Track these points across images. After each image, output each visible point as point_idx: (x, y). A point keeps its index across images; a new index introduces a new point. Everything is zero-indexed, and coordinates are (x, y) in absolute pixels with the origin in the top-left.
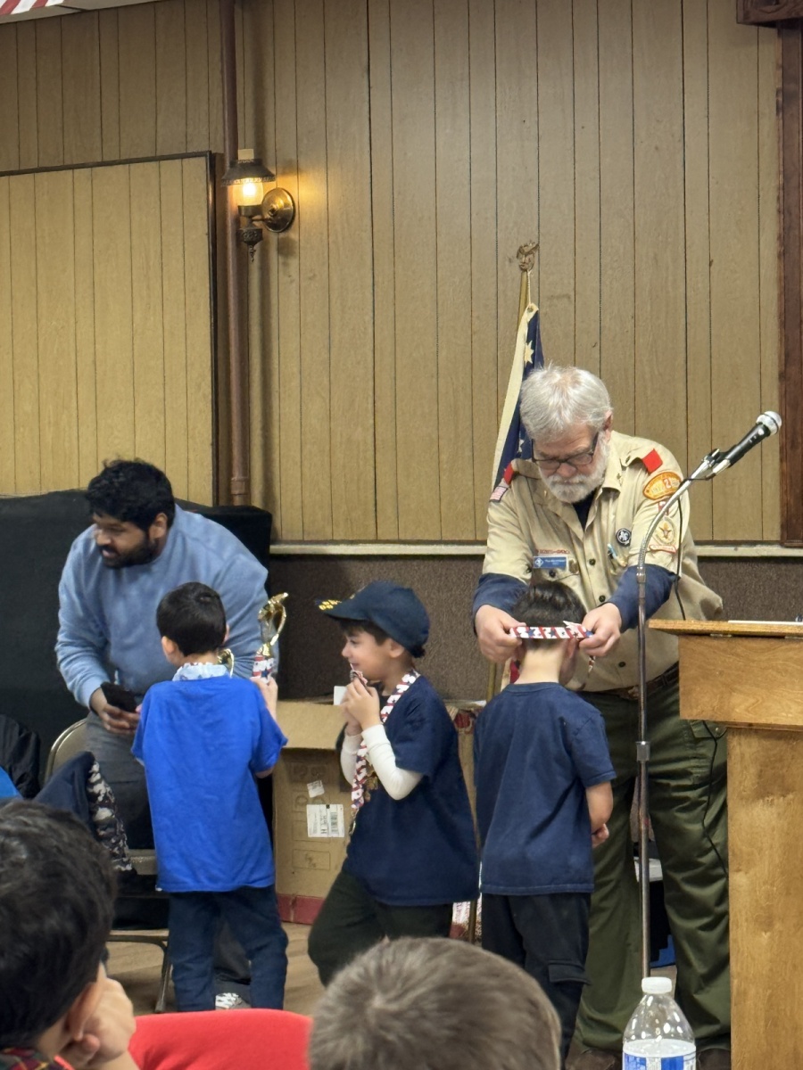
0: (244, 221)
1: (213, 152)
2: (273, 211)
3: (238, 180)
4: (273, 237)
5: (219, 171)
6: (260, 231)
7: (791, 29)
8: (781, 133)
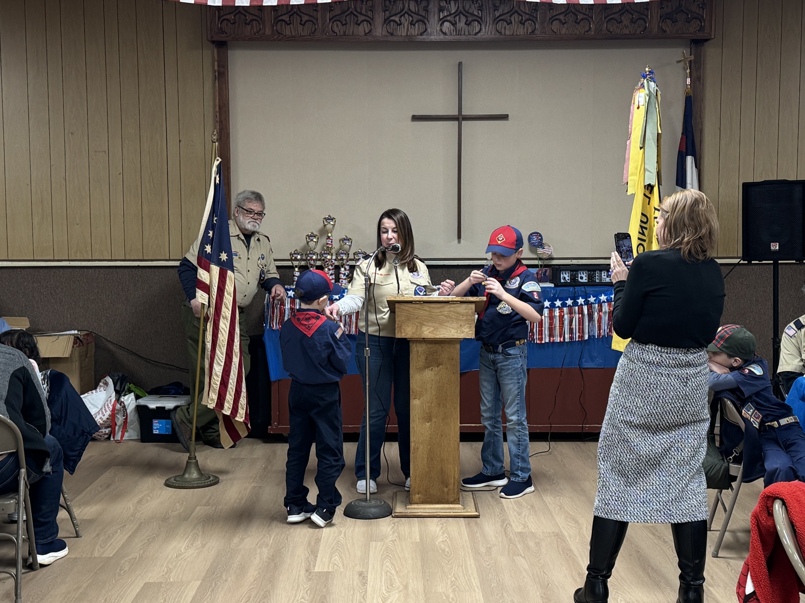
7: (221, 45)
8: (217, 88)
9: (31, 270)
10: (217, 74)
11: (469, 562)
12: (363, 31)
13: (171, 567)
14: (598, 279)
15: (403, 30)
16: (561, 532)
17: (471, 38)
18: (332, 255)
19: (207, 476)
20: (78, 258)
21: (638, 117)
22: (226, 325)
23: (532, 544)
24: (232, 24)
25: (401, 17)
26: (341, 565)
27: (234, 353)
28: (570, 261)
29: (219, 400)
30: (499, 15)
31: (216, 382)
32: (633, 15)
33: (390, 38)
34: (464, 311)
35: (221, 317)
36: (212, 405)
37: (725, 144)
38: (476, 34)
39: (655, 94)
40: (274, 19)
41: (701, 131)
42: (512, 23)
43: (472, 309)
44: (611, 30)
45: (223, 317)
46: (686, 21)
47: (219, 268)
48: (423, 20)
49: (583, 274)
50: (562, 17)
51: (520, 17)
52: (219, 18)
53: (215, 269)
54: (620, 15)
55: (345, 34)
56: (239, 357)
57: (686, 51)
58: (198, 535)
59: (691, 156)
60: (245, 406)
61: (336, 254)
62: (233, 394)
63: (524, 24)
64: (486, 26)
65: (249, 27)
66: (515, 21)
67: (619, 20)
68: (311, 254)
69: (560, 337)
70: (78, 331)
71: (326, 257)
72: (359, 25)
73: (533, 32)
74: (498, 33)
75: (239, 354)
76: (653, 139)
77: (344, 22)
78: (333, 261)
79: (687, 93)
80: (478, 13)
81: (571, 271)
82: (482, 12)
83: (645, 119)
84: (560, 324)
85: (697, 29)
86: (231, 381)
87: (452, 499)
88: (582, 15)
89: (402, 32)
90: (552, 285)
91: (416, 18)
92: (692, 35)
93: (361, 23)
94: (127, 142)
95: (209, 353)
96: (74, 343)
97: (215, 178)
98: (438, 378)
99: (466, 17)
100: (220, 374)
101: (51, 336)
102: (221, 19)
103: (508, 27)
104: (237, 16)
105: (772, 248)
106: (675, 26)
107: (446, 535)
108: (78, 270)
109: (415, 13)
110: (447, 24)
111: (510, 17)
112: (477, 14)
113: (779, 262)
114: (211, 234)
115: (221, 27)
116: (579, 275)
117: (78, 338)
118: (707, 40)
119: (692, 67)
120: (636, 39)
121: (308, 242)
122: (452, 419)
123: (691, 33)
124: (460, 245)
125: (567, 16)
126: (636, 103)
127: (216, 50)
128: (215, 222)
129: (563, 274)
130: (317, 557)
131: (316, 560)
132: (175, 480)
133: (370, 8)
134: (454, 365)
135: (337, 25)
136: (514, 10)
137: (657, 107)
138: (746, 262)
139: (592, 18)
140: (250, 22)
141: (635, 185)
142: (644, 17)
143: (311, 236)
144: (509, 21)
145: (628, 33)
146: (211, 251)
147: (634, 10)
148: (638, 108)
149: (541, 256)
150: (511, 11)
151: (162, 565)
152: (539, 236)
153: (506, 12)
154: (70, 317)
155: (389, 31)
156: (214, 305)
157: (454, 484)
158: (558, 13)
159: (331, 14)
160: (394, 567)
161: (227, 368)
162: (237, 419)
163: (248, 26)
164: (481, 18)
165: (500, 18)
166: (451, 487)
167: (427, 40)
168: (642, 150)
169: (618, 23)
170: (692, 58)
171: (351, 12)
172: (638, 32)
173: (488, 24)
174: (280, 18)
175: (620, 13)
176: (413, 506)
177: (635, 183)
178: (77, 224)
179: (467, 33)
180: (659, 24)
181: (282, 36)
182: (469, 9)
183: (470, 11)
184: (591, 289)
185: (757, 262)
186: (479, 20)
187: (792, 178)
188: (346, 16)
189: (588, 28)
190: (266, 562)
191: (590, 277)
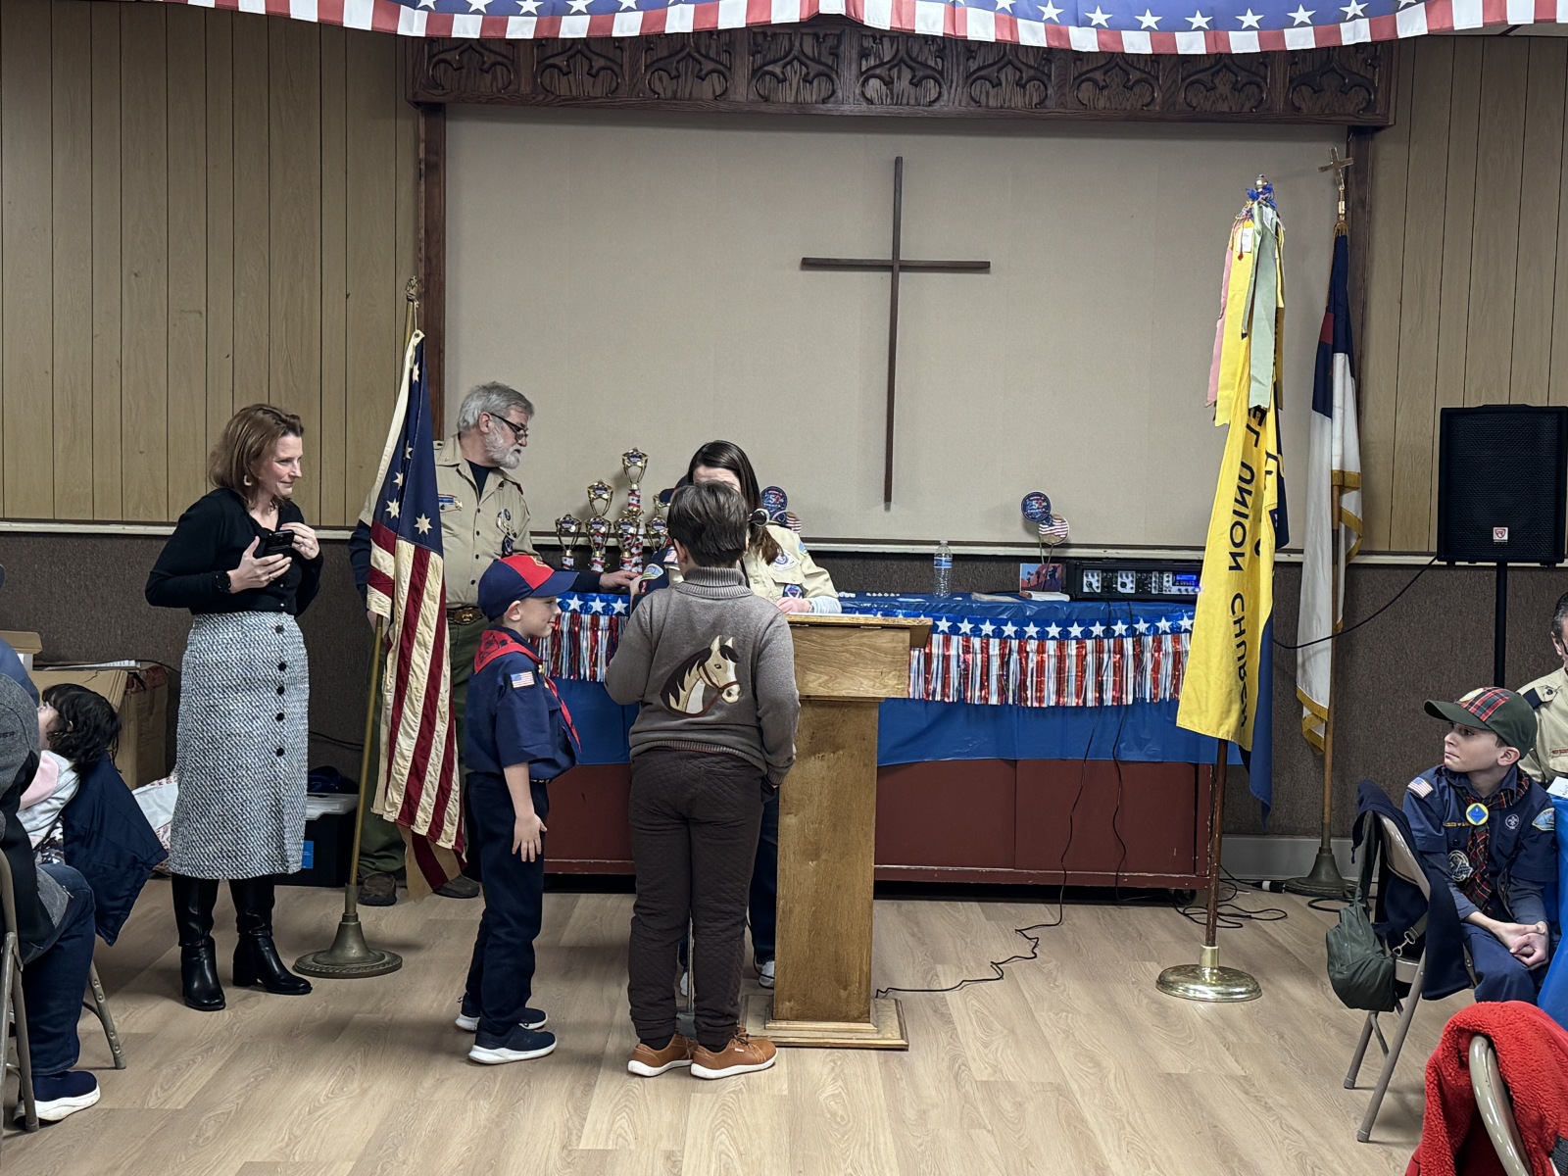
7: (434, 111)
8: (423, 195)
9: (48, 540)
10: (423, 167)
11: (882, 1139)
12: (712, 90)
13: (298, 1133)
14: (1155, 588)
15: (788, 91)
16: (1066, 1083)
17: (921, 111)
18: (638, 526)
19: (378, 954)
20: (141, 520)
21: (1238, 276)
22: (423, 658)
23: (1007, 1105)
24: (456, 70)
25: (784, 67)
26: (631, 1138)
27: (438, 715)
28: (1102, 551)
29: (406, 806)
30: (976, 67)
31: (402, 770)
32: (1236, 76)
33: (764, 107)
34: (890, 645)
35: (415, 644)
36: (391, 816)
37: (1410, 331)
38: (931, 103)
39: (1274, 232)
40: (538, 63)
41: (1364, 305)
42: (1000, 84)
43: (904, 642)
44: (1194, 104)
45: (419, 644)
46: (1340, 91)
47: (413, 547)
48: (829, 74)
49: (1127, 577)
50: (1098, 76)
51: (1018, 73)
52: (430, 57)
53: (406, 549)
54: (1213, 75)
55: (674, 97)
56: (447, 722)
57: (1340, 150)
58: (353, 1069)
59: (1343, 354)
60: (457, 819)
61: (647, 526)
62: (434, 794)
63: (1024, 87)
64: (951, 87)
65: (488, 77)
66: (1007, 79)
67: (1210, 85)
68: (598, 523)
69: (1078, 697)
70: (137, 661)
71: (625, 531)
72: (703, 79)
73: (1041, 103)
74: (973, 104)
75: (448, 717)
76: (1268, 320)
77: (674, 73)
78: (640, 538)
79: (1338, 230)
80: (936, 63)
81: (1103, 571)
82: (943, 60)
83: (1253, 279)
84: (1077, 672)
85: (1361, 107)
86: (430, 768)
87: (855, 1014)
88: (1138, 73)
89: (787, 95)
90: (1066, 598)
91: (815, 68)
92: (1351, 118)
93: (707, 75)
94: (243, 294)
95: (390, 713)
96: (127, 686)
97: (411, 371)
98: (835, 774)
99: (912, 69)
100: (410, 755)
101: (82, 669)
102: (435, 59)
103: (992, 92)
104: (466, 56)
105: (1496, 538)
106: (1318, 98)
107: (840, 1083)
108: (140, 542)
109: (813, 60)
110: (874, 83)
111: (998, 72)
112: (933, 65)
113: (1509, 564)
114: (399, 480)
115: (433, 76)
116: (1119, 580)
117: (135, 675)
118: (1379, 129)
119: (1349, 181)
120: (1243, 122)
121: (591, 501)
122: (860, 855)
123: (1349, 115)
124: (887, 514)
125: (1109, 74)
126: (1237, 248)
127: (422, 120)
128: (408, 456)
129: (1087, 576)
130: (585, 1119)
131: (583, 1127)
132: (314, 960)
133: (725, 48)
134: (866, 750)
135: (660, 79)
136: (1006, 59)
137: (1277, 256)
138: (1445, 563)
139: (1158, 79)
140: (490, 68)
141: (1230, 408)
142: (1259, 79)
143: (598, 488)
144: (995, 81)
145: (1227, 110)
146: (399, 513)
147: (1238, 66)
148: (1240, 257)
149: (1045, 541)
150: (998, 61)
151: (281, 1128)
152: (1044, 501)
153: (991, 61)
154: (122, 633)
155: (761, 92)
156: (402, 618)
157: (860, 983)
158: (1090, 67)
159: (649, 57)
160: (736, 1143)
161: (423, 744)
162: (440, 843)
163: (486, 75)
164: (941, 73)
165: (979, 74)
166: (854, 988)
167: (835, 113)
168: (1246, 339)
169: (1207, 91)
170: (1350, 162)
171: (689, 55)
172: (1246, 109)
173: (954, 85)
174: (551, 61)
175: (1214, 69)
176: (779, 1025)
177: (1230, 404)
178: (141, 453)
179: (912, 102)
180: (1287, 94)
181: (552, 97)
182: (918, 55)
183: (919, 59)
184: (1141, 608)
185: (1467, 564)
186: (938, 76)
187: (1538, 402)
188: (678, 62)
189: (1149, 100)
190: (485, 1127)
191: (1141, 585)
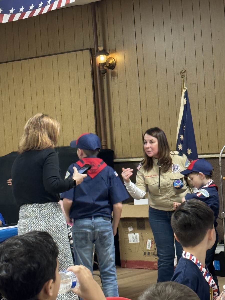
0: (101, 67)
1: (91, 48)
2: (109, 64)
3: (99, 56)
4: (110, 71)
5: (94, 54)
6: (106, 70)
97: (184, 101)
128: (184, 129)
146: (182, 148)
